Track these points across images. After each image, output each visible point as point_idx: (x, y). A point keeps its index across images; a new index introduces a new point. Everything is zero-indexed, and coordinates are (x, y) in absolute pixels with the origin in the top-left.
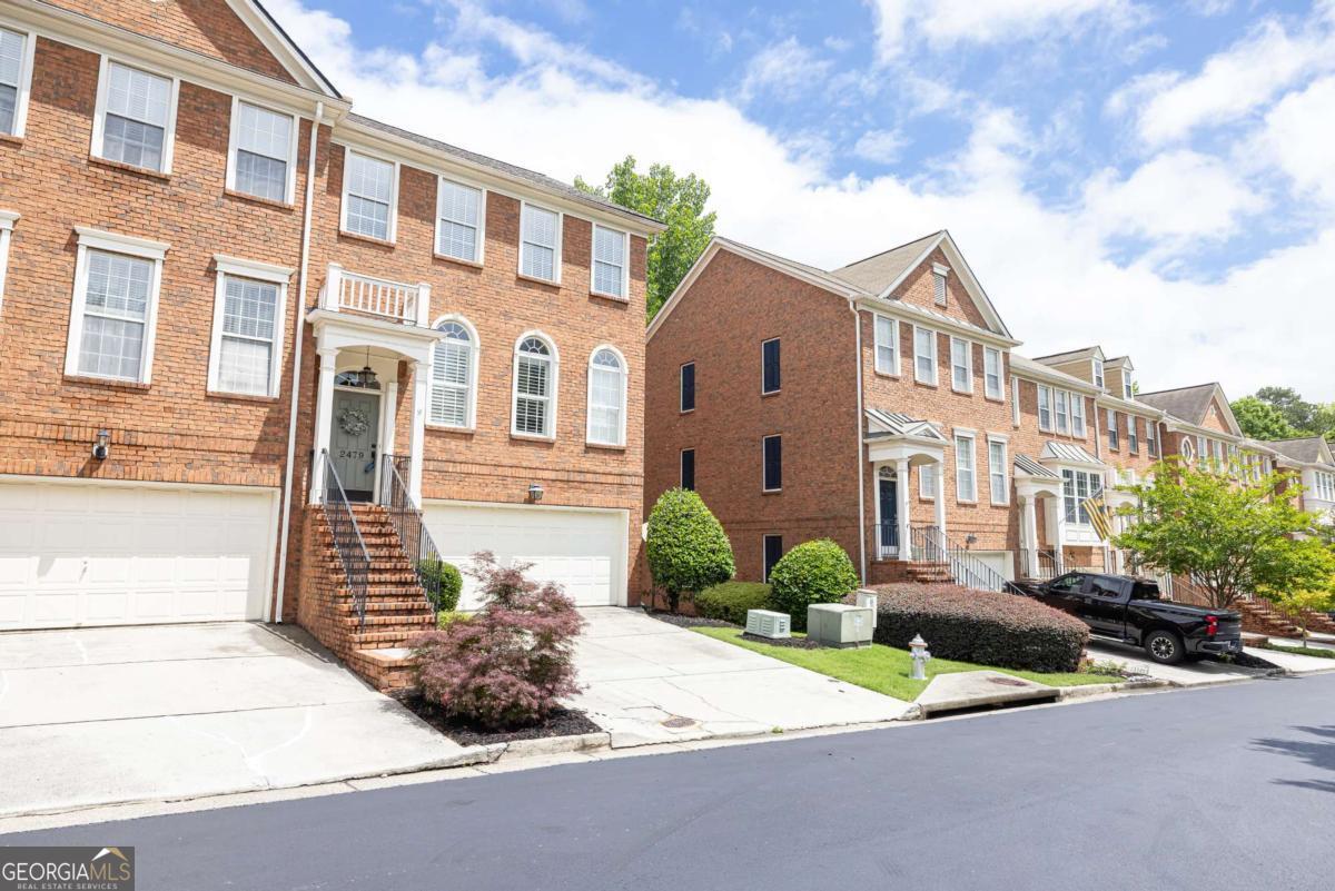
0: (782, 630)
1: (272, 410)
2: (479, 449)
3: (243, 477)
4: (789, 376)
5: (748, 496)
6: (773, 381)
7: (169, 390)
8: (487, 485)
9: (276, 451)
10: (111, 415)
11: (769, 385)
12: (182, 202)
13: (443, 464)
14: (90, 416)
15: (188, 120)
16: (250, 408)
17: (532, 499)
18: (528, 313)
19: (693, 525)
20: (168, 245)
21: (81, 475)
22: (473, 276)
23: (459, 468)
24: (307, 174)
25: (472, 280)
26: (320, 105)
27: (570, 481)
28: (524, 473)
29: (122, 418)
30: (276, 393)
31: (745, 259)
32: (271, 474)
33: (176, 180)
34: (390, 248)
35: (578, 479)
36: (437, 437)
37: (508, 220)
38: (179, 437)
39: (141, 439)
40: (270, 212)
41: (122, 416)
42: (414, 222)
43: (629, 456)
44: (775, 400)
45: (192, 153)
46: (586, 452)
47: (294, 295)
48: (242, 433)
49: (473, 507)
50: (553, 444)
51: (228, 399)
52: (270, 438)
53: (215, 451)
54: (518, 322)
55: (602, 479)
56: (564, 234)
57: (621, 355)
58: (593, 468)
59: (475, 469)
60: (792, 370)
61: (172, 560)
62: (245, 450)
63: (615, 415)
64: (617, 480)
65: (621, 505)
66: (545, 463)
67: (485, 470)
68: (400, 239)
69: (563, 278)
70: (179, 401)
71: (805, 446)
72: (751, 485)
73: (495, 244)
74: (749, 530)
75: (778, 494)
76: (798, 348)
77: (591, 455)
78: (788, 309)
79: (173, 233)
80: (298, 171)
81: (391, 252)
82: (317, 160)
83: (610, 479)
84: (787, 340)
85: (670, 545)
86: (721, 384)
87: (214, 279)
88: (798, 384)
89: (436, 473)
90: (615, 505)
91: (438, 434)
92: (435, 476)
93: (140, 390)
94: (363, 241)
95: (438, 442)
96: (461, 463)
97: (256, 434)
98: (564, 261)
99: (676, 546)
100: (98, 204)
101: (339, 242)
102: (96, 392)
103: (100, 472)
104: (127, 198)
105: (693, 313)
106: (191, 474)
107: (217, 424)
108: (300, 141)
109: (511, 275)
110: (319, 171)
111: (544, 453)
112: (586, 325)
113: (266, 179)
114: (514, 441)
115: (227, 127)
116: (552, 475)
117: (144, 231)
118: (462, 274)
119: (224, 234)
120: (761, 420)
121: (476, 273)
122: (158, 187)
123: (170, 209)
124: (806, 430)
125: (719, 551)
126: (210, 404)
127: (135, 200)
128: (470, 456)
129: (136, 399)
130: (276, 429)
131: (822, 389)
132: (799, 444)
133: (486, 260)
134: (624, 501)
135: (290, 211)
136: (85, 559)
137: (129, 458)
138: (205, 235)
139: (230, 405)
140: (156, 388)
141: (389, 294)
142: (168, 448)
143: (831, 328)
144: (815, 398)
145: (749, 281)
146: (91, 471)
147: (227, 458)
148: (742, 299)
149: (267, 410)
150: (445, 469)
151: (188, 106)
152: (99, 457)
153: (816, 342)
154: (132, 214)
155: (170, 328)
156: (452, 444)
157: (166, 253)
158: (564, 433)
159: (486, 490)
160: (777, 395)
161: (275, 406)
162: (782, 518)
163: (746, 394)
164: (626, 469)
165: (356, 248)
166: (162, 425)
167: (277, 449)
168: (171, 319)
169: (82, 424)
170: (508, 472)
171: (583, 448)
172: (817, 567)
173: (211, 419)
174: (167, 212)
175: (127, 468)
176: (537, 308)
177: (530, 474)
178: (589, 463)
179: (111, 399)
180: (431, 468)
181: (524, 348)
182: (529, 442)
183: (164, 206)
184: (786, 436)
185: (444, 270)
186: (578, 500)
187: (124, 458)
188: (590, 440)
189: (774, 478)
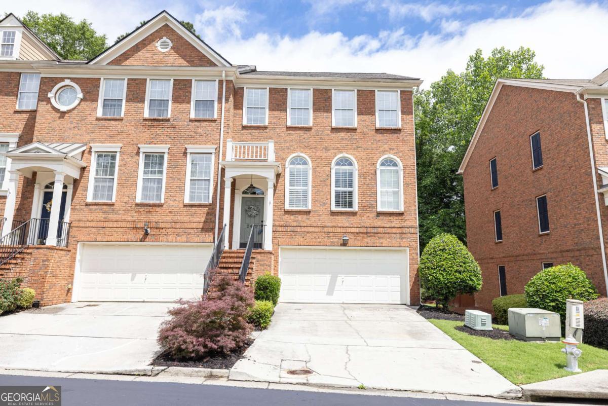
0: (483, 325)
1: (209, 209)
2: (313, 219)
3: (197, 239)
4: (547, 155)
5: (531, 237)
6: (538, 161)
7: (171, 204)
8: (319, 237)
9: (211, 227)
10: (150, 217)
11: (536, 164)
12: (174, 127)
13: (295, 228)
14: (144, 218)
15: (176, 94)
16: (200, 209)
17: (345, 244)
18: (338, 146)
19: (446, 256)
20: (169, 146)
21: (141, 241)
22: (307, 132)
23: (303, 229)
24: (222, 103)
25: (306, 135)
26: (224, 72)
27: (368, 233)
28: (339, 230)
29: (154, 218)
30: (210, 201)
31: (516, 87)
32: (208, 237)
33: (172, 119)
34: (265, 128)
35: (373, 231)
36: (291, 214)
37: (326, 100)
38: (174, 223)
39: (161, 225)
40: (207, 123)
41: (154, 217)
42: (276, 113)
43: (406, 217)
44: (540, 172)
45: (178, 107)
46: (377, 216)
47: (217, 157)
48: (198, 219)
49: (315, 249)
50: (356, 213)
51: (192, 206)
52: (209, 221)
53: (187, 228)
54: (332, 151)
55: (389, 230)
56: (358, 100)
57: (398, 160)
58: (383, 225)
59: (311, 229)
60: (549, 150)
61: (175, 275)
62: (199, 227)
63: (396, 193)
64: (399, 231)
65: (402, 245)
66: (352, 224)
67: (317, 230)
68: (270, 123)
69: (358, 123)
70: (174, 208)
71: (561, 200)
72: (532, 230)
73: (319, 114)
74: (533, 260)
75: (547, 234)
76: (551, 135)
77: (381, 217)
78: (543, 111)
79: (171, 140)
80: (218, 103)
81: (266, 129)
82: (225, 96)
83: (394, 230)
84: (544, 131)
85: (428, 268)
86: (510, 167)
87: (186, 156)
88: (553, 159)
89: (291, 233)
90: (398, 245)
91: (291, 213)
92: (291, 234)
93: (160, 206)
94: (253, 127)
95: (292, 217)
96: (304, 227)
97: (203, 219)
98: (358, 114)
99: (432, 268)
100: (146, 135)
101: (242, 130)
102: (146, 208)
103: (147, 240)
104: (156, 131)
105: (493, 128)
106: (178, 238)
107: (188, 217)
108: (219, 89)
109: (328, 127)
110: (227, 100)
111: (352, 218)
112: (374, 146)
113: (207, 110)
114: (333, 213)
115: (190, 92)
116: (357, 230)
117: (162, 142)
118: (301, 133)
119: (190, 137)
120: (534, 187)
121: (309, 131)
122: (166, 124)
123: (170, 131)
124: (561, 189)
125: (464, 271)
126: (185, 208)
127: (158, 131)
128: (309, 223)
129: (158, 209)
130: (211, 217)
131: (568, 159)
132: (557, 199)
133: (314, 123)
134: (404, 242)
135: (215, 121)
136: (146, 274)
137: (157, 233)
138: (183, 139)
139: (193, 208)
140: (166, 204)
141: (263, 149)
142: (170, 228)
143: (570, 116)
144: (563, 166)
145: (519, 100)
146: (144, 239)
147: (192, 231)
148: (517, 112)
149: (207, 209)
150: (296, 230)
151: (176, 88)
152: (146, 234)
153: (561, 128)
154: (157, 136)
155: (171, 179)
156: (300, 217)
157: (169, 149)
158: (363, 207)
159: (319, 240)
160: (541, 168)
161: (210, 207)
162: (552, 250)
163: (524, 171)
164: (405, 224)
165: (250, 131)
166: (168, 219)
167: (211, 226)
168: (171, 175)
169: (141, 221)
170: (331, 230)
171: (376, 214)
172: (554, 283)
173: (186, 215)
174: (169, 132)
175: (156, 238)
176: (344, 142)
177: (343, 230)
178: (380, 222)
179: (151, 210)
180: (288, 230)
181: (338, 164)
182: (342, 213)
183: (169, 130)
184: (548, 195)
185: (292, 132)
186: (374, 243)
187: (155, 233)
188: (379, 209)
189: (545, 225)
